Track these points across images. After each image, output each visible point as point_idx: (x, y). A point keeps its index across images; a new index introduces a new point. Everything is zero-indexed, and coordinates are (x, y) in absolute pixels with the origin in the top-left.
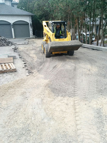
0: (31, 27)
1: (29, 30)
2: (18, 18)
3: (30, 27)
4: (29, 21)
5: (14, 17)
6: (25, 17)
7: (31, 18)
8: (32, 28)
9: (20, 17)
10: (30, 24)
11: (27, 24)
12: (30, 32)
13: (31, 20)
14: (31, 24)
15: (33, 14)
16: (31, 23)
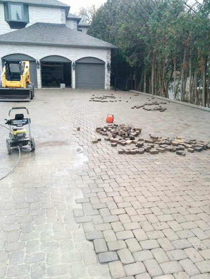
0: (108, 70)
1: (104, 75)
2: (86, 53)
3: (106, 70)
4: (105, 58)
6: (99, 51)
7: (110, 53)
8: (110, 72)
9: (90, 50)
10: (106, 64)
11: (102, 64)
12: (106, 78)
13: (110, 57)
14: (108, 64)
15: (114, 47)
16: (110, 63)
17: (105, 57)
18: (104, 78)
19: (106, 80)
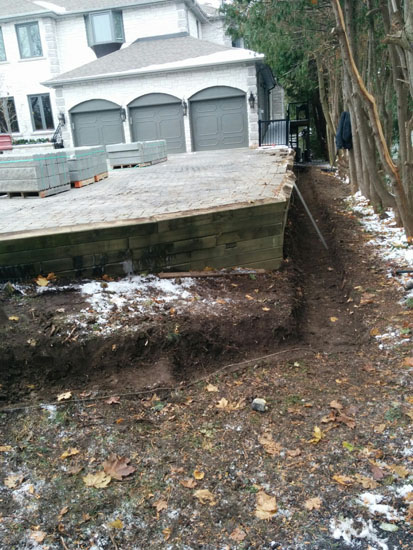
0: (252, 107)
2: (206, 79)
3: (249, 106)
4: (245, 83)
5: (194, 74)
6: (233, 71)
7: (255, 72)
9: (213, 74)
10: (248, 96)
11: (241, 97)
12: (249, 126)
13: (255, 80)
14: (252, 95)
16: (255, 92)
18: (247, 124)
19: (250, 129)
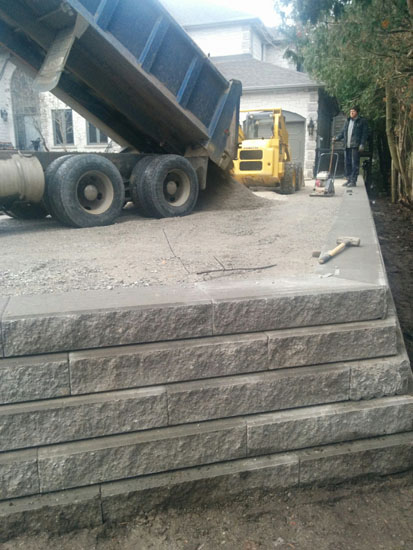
0: (311, 134)
2: (265, 102)
3: (307, 133)
6: (293, 96)
7: (317, 97)
9: (272, 97)
10: (308, 122)
12: (306, 152)
13: (317, 106)
14: (311, 122)
16: (315, 117)
17: (306, 108)
18: (303, 152)
19: (306, 157)
